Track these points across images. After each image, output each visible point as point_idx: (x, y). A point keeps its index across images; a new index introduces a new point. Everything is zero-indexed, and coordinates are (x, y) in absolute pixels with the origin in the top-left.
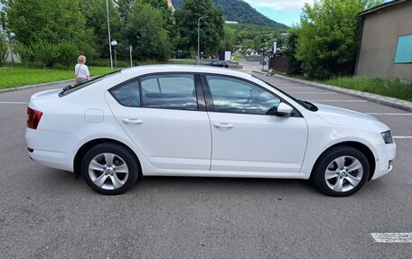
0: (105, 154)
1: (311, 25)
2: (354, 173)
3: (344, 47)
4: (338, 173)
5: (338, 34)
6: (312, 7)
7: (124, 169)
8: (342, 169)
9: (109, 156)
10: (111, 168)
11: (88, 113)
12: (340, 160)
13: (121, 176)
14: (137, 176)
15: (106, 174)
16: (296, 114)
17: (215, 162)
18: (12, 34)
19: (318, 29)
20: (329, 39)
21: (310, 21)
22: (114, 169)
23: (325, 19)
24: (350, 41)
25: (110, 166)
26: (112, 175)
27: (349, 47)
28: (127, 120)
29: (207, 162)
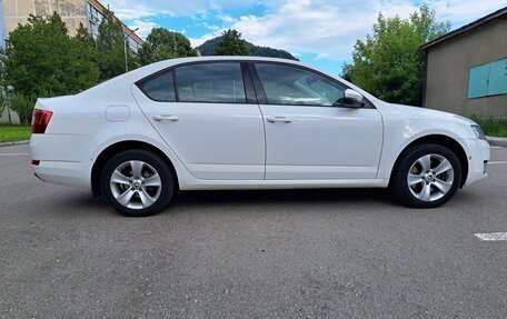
0: (132, 162)
1: (366, 63)
2: (443, 177)
3: (407, 85)
4: (423, 178)
5: (399, 70)
6: (366, 43)
7: (156, 182)
8: (427, 172)
9: (137, 165)
10: (139, 181)
11: (111, 110)
12: (425, 160)
13: (151, 191)
14: (172, 191)
15: (133, 189)
16: (366, 104)
17: (270, 169)
18: (10, 87)
19: (375, 67)
20: (388, 77)
21: (364, 59)
22: (143, 182)
23: (382, 55)
24: (413, 78)
25: (137, 178)
26: (141, 190)
27: (413, 84)
28: (159, 117)
29: (261, 169)
